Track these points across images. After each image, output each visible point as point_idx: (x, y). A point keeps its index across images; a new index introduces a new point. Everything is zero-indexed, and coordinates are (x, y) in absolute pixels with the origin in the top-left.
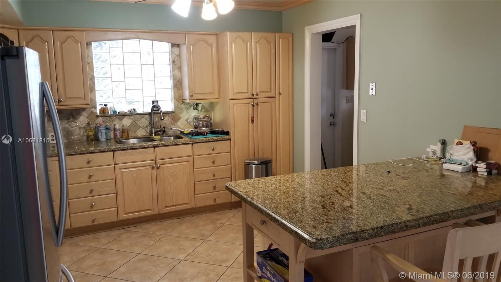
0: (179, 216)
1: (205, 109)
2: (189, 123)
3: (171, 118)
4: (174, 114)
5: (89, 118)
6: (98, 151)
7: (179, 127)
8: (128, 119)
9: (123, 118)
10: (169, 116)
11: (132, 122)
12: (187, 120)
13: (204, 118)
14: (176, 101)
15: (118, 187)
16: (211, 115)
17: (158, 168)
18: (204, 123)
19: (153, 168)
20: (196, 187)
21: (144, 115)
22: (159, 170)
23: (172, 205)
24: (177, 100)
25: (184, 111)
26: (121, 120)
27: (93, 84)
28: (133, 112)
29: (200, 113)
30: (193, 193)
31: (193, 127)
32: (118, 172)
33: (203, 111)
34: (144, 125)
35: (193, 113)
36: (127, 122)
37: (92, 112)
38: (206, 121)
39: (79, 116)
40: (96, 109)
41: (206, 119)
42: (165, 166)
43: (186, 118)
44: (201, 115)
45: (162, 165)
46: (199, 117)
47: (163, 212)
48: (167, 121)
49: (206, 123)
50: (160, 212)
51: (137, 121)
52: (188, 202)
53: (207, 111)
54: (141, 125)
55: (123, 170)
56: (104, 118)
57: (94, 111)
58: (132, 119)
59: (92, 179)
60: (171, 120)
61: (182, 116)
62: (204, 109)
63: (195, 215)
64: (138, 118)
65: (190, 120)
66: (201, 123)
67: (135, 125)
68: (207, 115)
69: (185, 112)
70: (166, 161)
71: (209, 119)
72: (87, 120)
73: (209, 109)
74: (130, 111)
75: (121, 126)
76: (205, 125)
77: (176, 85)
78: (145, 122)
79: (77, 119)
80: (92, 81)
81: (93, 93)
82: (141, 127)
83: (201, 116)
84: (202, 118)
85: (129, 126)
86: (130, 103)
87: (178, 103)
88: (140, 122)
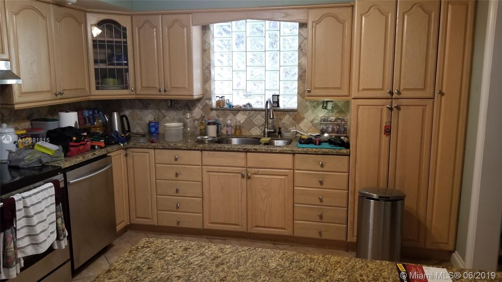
0: (274, 241)
1: (339, 109)
2: (315, 126)
3: (292, 117)
4: (296, 113)
5: (204, 110)
6: (184, 148)
7: (301, 130)
8: (243, 115)
9: (237, 113)
10: (289, 115)
11: (247, 119)
12: (312, 122)
13: (336, 120)
14: (300, 97)
15: (204, 191)
16: (346, 118)
17: (249, 178)
18: (335, 128)
19: (243, 177)
20: (296, 210)
21: (261, 112)
22: (249, 181)
23: (263, 225)
24: (300, 95)
25: (309, 109)
26: (235, 115)
27: (209, 74)
28: (248, 107)
29: (331, 114)
30: (291, 217)
31: (320, 131)
32: (205, 174)
33: (335, 111)
34: (260, 123)
35: (321, 114)
36: (241, 118)
37: (207, 104)
38: (338, 125)
39: (194, 107)
40: (210, 102)
41: (339, 122)
42: (258, 176)
43: (311, 118)
44: (332, 116)
45: (254, 175)
46: (329, 119)
47: (253, 231)
48: (286, 120)
49: (338, 127)
50: (249, 231)
51: (252, 117)
52: (283, 227)
53: (341, 112)
54: (256, 123)
55: (210, 173)
56: (218, 111)
57: (209, 103)
58: (246, 114)
59: (180, 177)
60: (292, 119)
61: (306, 115)
62: (336, 109)
63: (294, 244)
64: (253, 115)
65: (316, 122)
66: (331, 126)
67: (250, 123)
68: (341, 117)
69: (310, 111)
70: (259, 171)
71: (343, 123)
72: (202, 112)
73: (344, 110)
74: (245, 106)
75: (235, 122)
76: (336, 130)
77: (301, 76)
78: (260, 119)
79: (192, 110)
80: (208, 70)
81: (208, 83)
82: (256, 125)
83: (331, 118)
84: (332, 121)
85: (243, 123)
86: (247, 96)
87: (302, 99)
88: (256, 119)
